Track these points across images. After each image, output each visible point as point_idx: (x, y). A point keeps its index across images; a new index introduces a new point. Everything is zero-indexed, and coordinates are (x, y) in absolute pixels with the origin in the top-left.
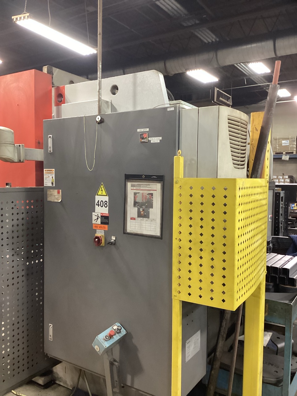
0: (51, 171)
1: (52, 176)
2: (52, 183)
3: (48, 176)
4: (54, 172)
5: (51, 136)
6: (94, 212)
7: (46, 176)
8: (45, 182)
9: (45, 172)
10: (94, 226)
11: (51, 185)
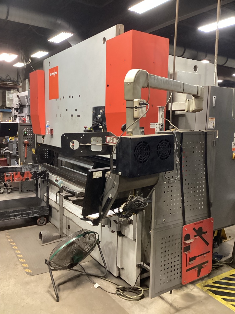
0: (213, 119)
1: (213, 122)
2: (213, 127)
3: (211, 122)
4: (215, 119)
5: (215, 97)
6: (233, 142)
7: (210, 122)
8: (209, 126)
9: (209, 119)
10: (232, 149)
11: (212, 128)
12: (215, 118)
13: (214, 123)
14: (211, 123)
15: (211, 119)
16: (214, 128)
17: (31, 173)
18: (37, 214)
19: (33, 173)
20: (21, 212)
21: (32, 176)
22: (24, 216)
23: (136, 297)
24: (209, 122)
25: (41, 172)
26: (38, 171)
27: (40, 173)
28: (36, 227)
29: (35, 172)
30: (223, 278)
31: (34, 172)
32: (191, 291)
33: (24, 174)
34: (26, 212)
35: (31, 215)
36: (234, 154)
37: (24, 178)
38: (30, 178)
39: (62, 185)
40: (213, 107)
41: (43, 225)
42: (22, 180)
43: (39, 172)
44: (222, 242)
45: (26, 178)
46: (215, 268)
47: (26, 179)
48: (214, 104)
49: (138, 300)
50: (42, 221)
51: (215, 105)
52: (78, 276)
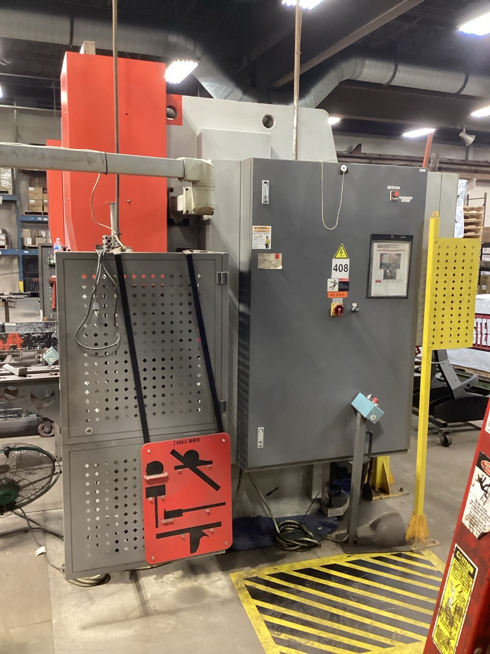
0: (266, 228)
2: (267, 245)
3: (259, 236)
4: (270, 230)
5: (268, 181)
6: (331, 278)
7: (256, 235)
8: (255, 244)
9: (254, 230)
10: (329, 294)
11: (264, 248)
12: (270, 227)
13: (267, 237)
14: (261, 237)
15: (258, 228)
16: (270, 248)
17: (20, 336)
18: (35, 415)
19: (25, 337)
20: (4, 409)
21: (22, 341)
22: (9, 416)
23: (87, 580)
24: (253, 236)
25: (40, 335)
26: (34, 334)
27: (39, 337)
28: (38, 439)
29: (29, 334)
30: (300, 570)
31: (26, 334)
32: (209, 584)
33: (7, 337)
34: (13, 409)
35: (23, 416)
36: (333, 305)
37: (8, 346)
38: (18, 346)
39: (52, 360)
40: (263, 203)
41: (51, 436)
42: (3, 349)
43: (36, 335)
44: (372, 498)
45: (11, 345)
46: (298, 547)
47: (12, 347)
48: (266, 197)
49: (89, 585)
50: (47, 429)
51: (268, 199)
52: (25, 531)
